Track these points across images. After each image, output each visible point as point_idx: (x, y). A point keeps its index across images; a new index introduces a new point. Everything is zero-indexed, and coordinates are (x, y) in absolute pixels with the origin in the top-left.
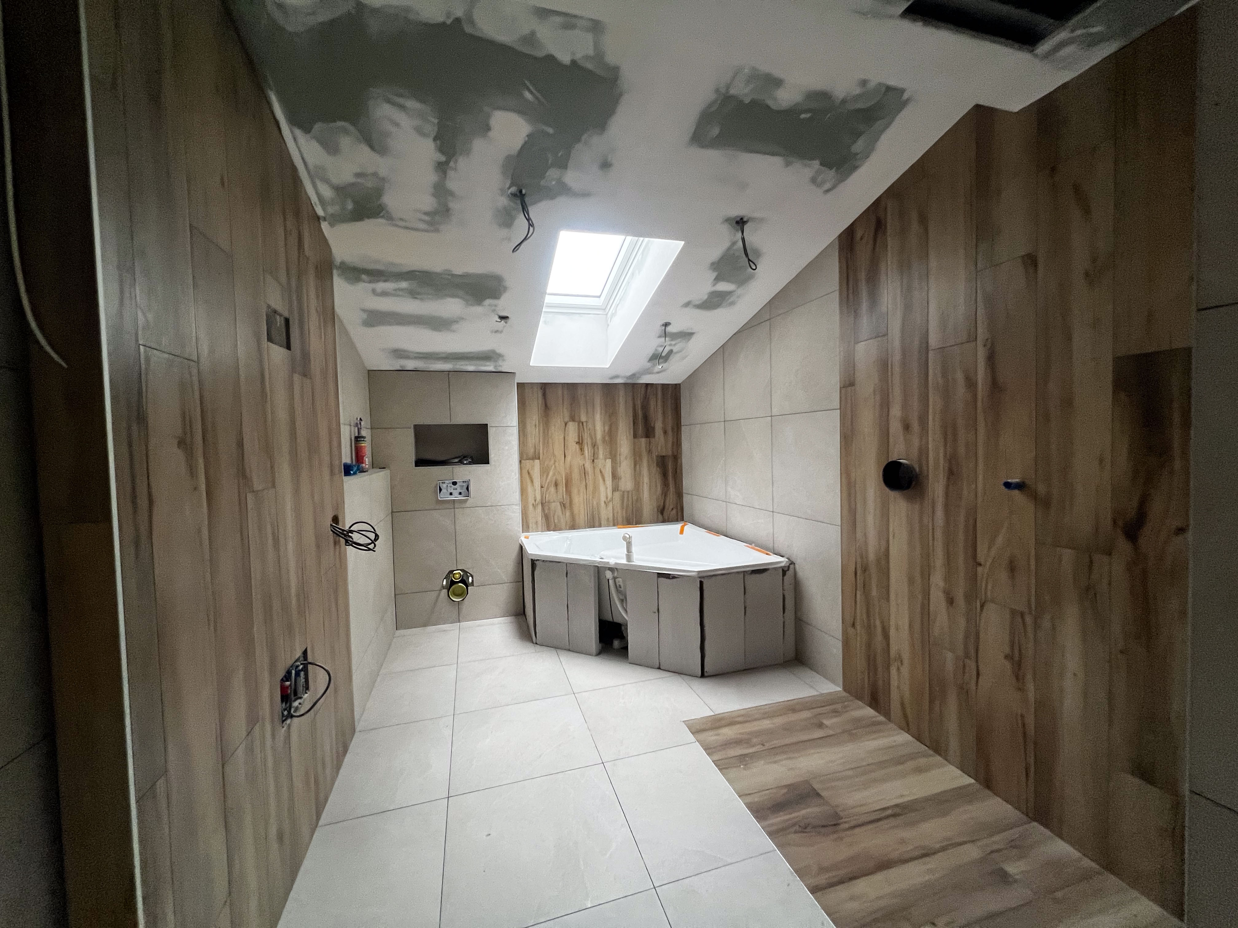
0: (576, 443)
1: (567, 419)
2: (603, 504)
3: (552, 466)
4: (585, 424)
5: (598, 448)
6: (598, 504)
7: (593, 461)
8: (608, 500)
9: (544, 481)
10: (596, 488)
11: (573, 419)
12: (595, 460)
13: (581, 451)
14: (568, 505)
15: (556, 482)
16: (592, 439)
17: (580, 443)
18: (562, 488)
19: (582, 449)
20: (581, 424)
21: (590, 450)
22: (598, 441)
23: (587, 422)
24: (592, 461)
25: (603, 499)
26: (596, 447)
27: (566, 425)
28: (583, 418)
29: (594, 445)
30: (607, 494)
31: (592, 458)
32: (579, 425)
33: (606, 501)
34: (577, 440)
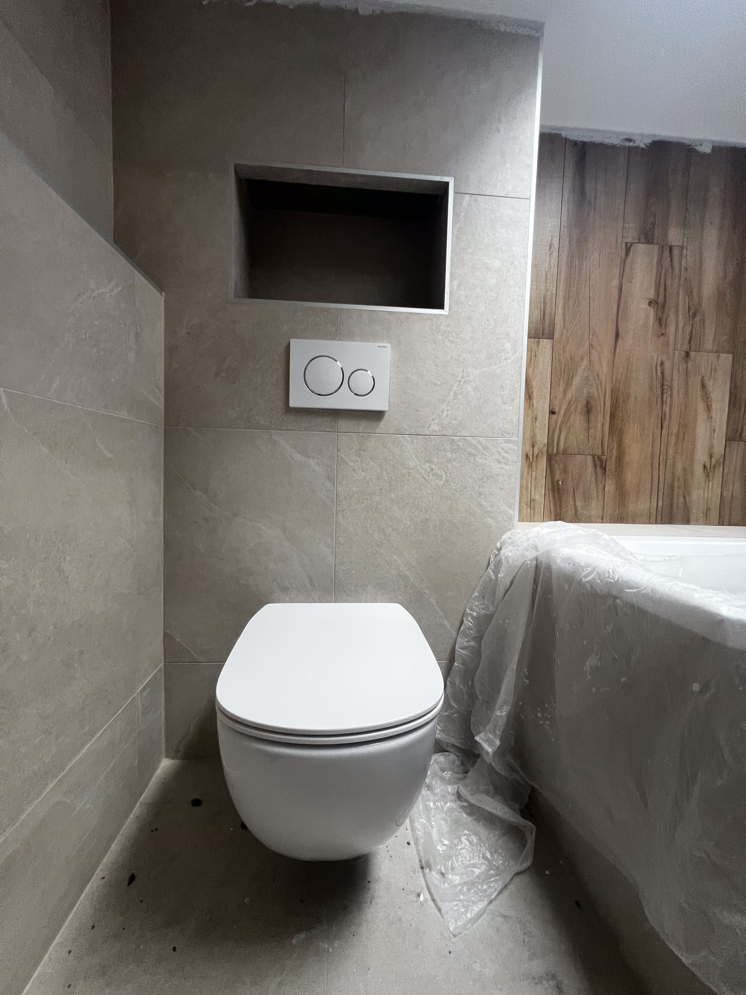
0: (650, 303)
1: (631, 235)
2: (699, 470)
3: (582, 359)
4: (676, 252)
5: (703, 321)
6: (688, 471)
7: (687, 355)
8: (713, 463)
9: (560, 395)
10: (686, 429)
11: (647, 237)
12: (692, 354)
13: (661, 325)
14: (611, 465)
15: (588, 403)
16: (689, 293)
17: (659, 304)
18: (602, 420)
19: (661, 321)
20: (667, 253)
21: (681, 325)
22: (705, 301)
23: (682, 248)
24: (683, 354)
25: (701, 457)
26: (698, 319)
27: (628, 250)
28: (674, 236)
29: (694, 313)
30: (711, 447)
31: (686, 347)
32: (661, 253)
33: (708, 466)
34: (651, 295)
